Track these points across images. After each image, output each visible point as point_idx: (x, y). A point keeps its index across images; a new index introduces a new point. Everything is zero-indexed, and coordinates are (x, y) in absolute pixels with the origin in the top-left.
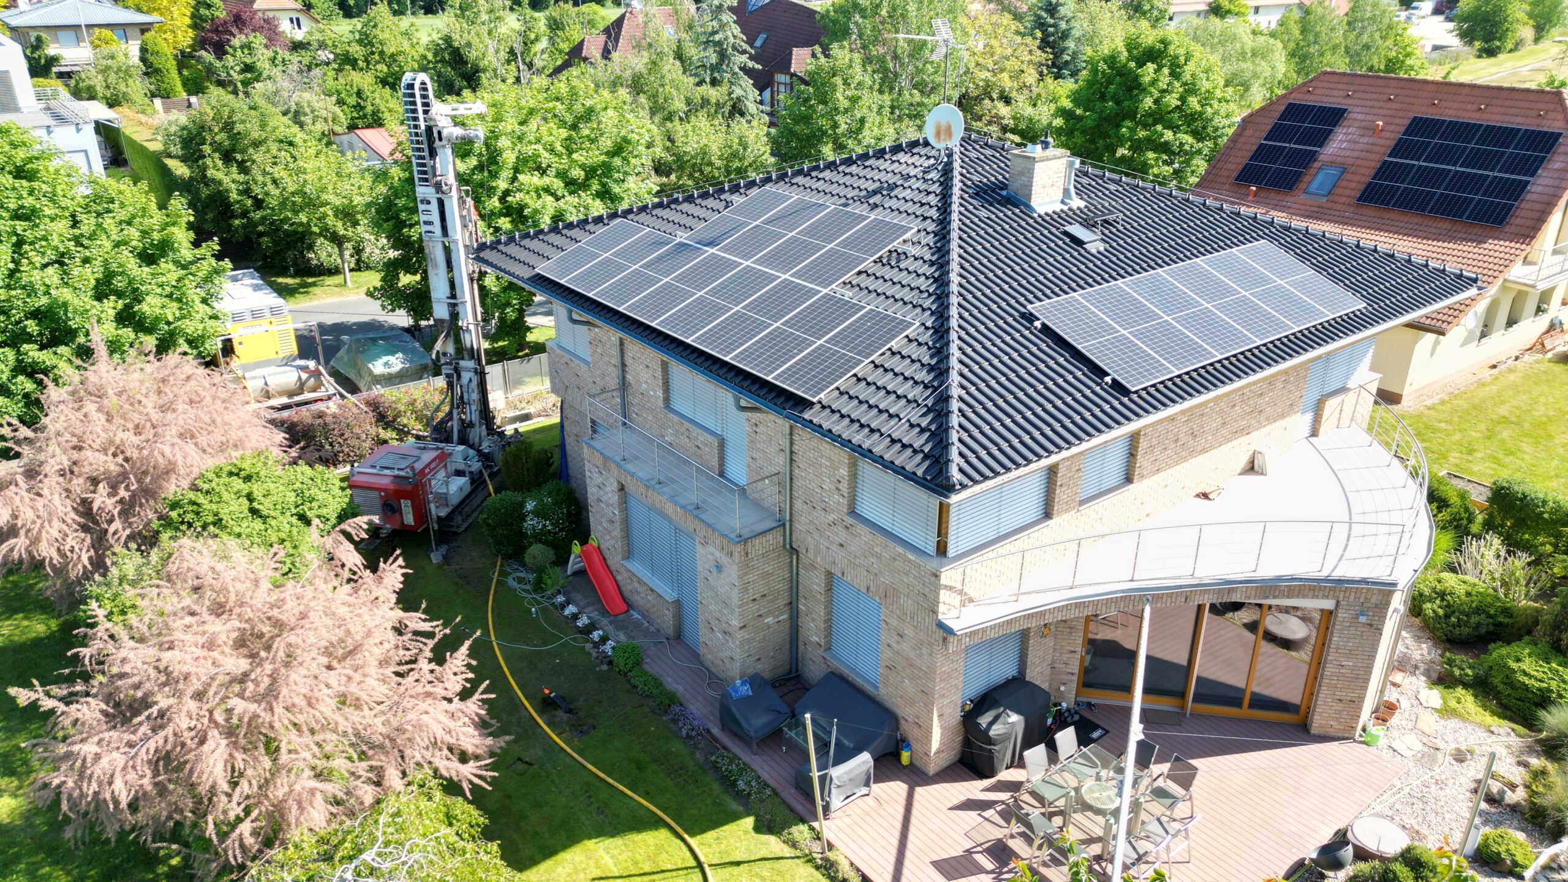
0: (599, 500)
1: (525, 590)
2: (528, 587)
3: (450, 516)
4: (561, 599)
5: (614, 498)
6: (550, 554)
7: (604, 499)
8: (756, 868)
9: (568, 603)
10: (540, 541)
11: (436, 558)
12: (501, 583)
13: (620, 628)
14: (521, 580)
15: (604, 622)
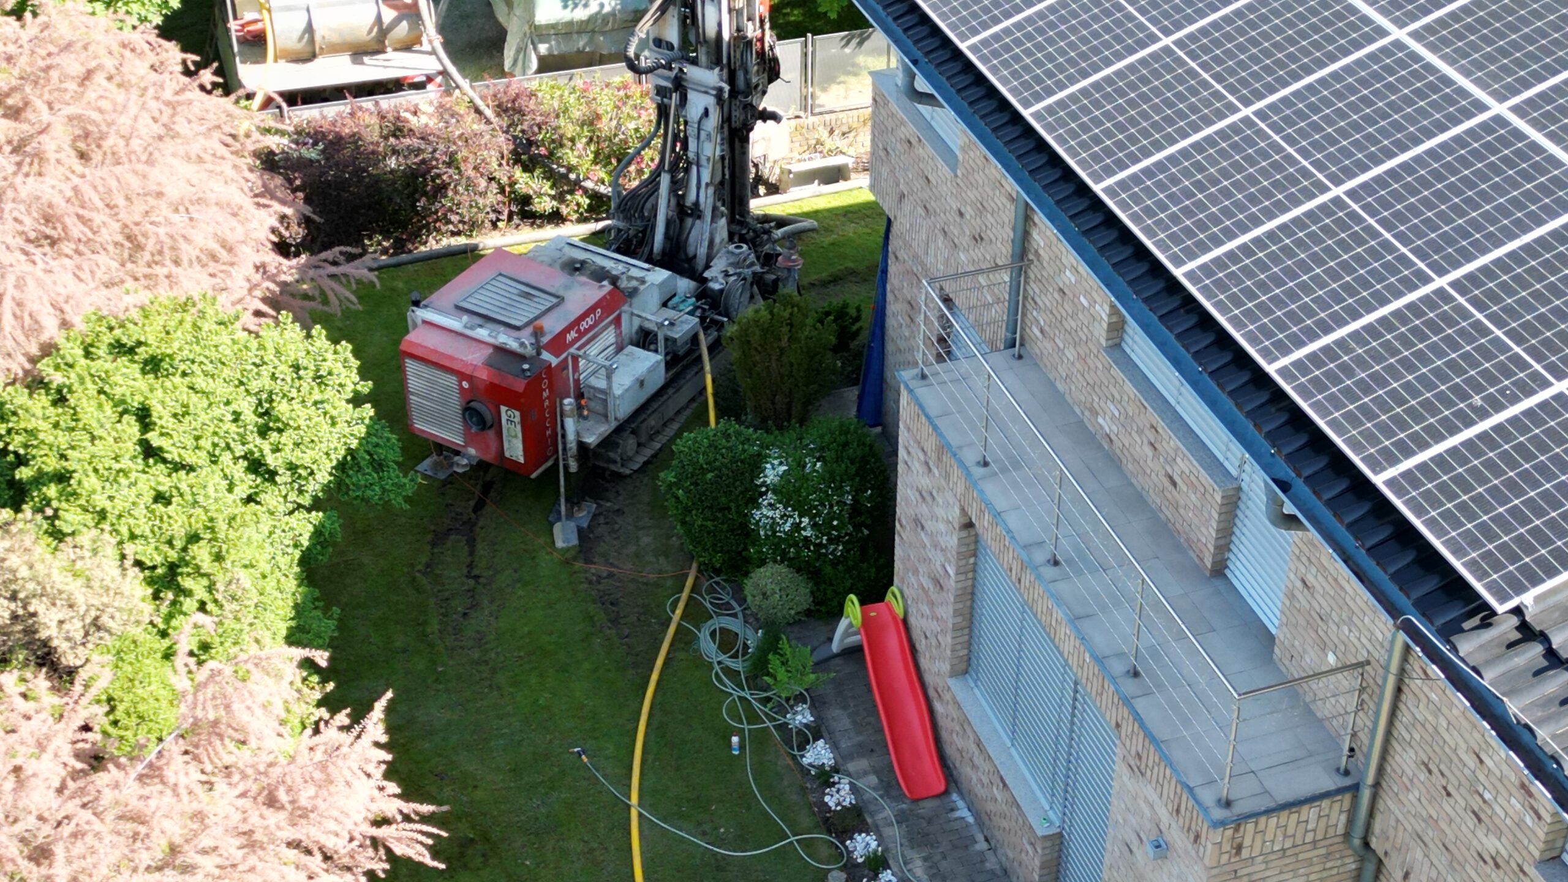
0: (918, 523)
1: (728, 671)
2: (737, 665)
3: (608, 442)
4: (802, 717)
5: (952, 541)
6: (801, 595)
7: (928, 525)
9: (816, 732)
10: (784, 558)
11: (564, 536)
12: (684, 638)
13: (918, 838)
14: (727, 641)
15: (887, 812)
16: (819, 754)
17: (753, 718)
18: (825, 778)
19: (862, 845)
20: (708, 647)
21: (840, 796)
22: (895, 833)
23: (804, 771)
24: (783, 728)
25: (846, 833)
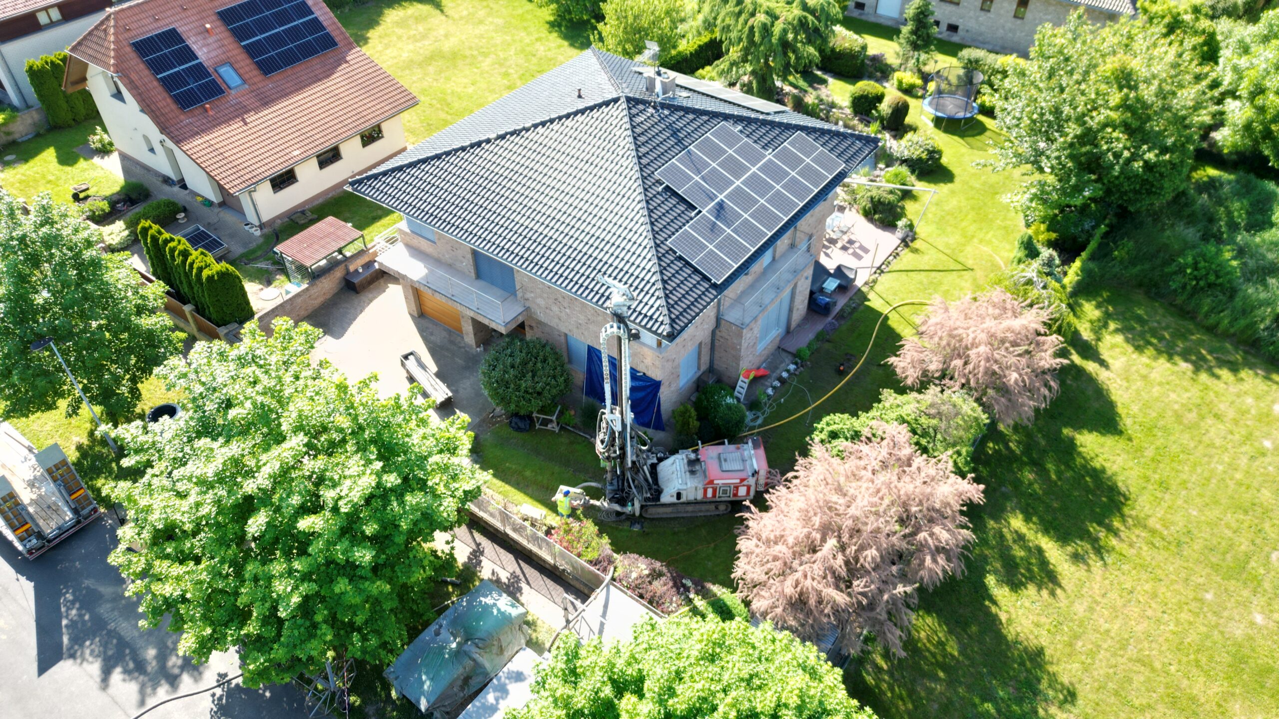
16: (770, 391)
18: (774, 388)
19: (785, 375)
20: (759, 421)
21: (777, 384)
22: (777, 372)
23: (774, 393)
24: (768, 400)
25: (785, 378)
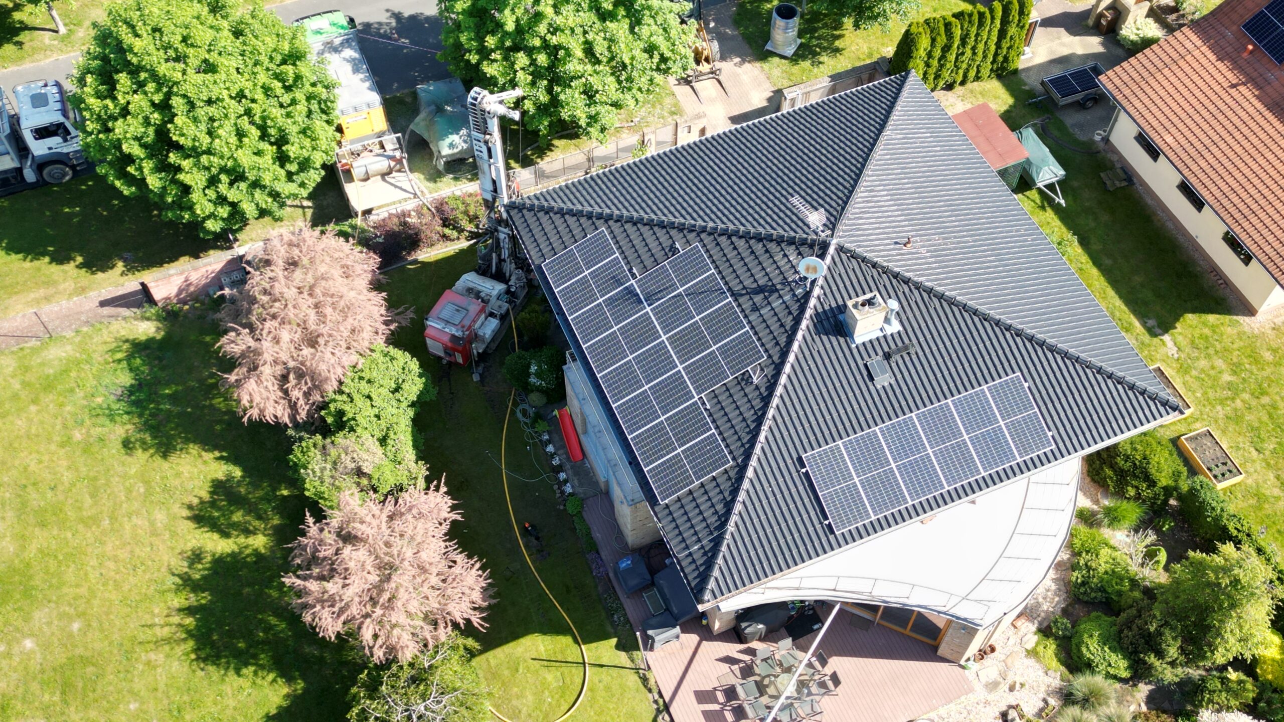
1: (526, 424)
2: (527, 421)
3: (485, 349)
4: (546, 437)
6: (544, 402)
8: (611, 670)
9: (549, 442)
10: (538, 392)
11: (476, 378)
12: (513, 413)
13: (576, 473)
14: (525, 413)
15: (568, 466)
16: (550, 448)
17: (533, 438)
18: (552, 456)
19: (563, 476)
21: (556, 462)
22: (570, 472)
23: (546, 453)
24: (541, 441)
25: (558, 472)
